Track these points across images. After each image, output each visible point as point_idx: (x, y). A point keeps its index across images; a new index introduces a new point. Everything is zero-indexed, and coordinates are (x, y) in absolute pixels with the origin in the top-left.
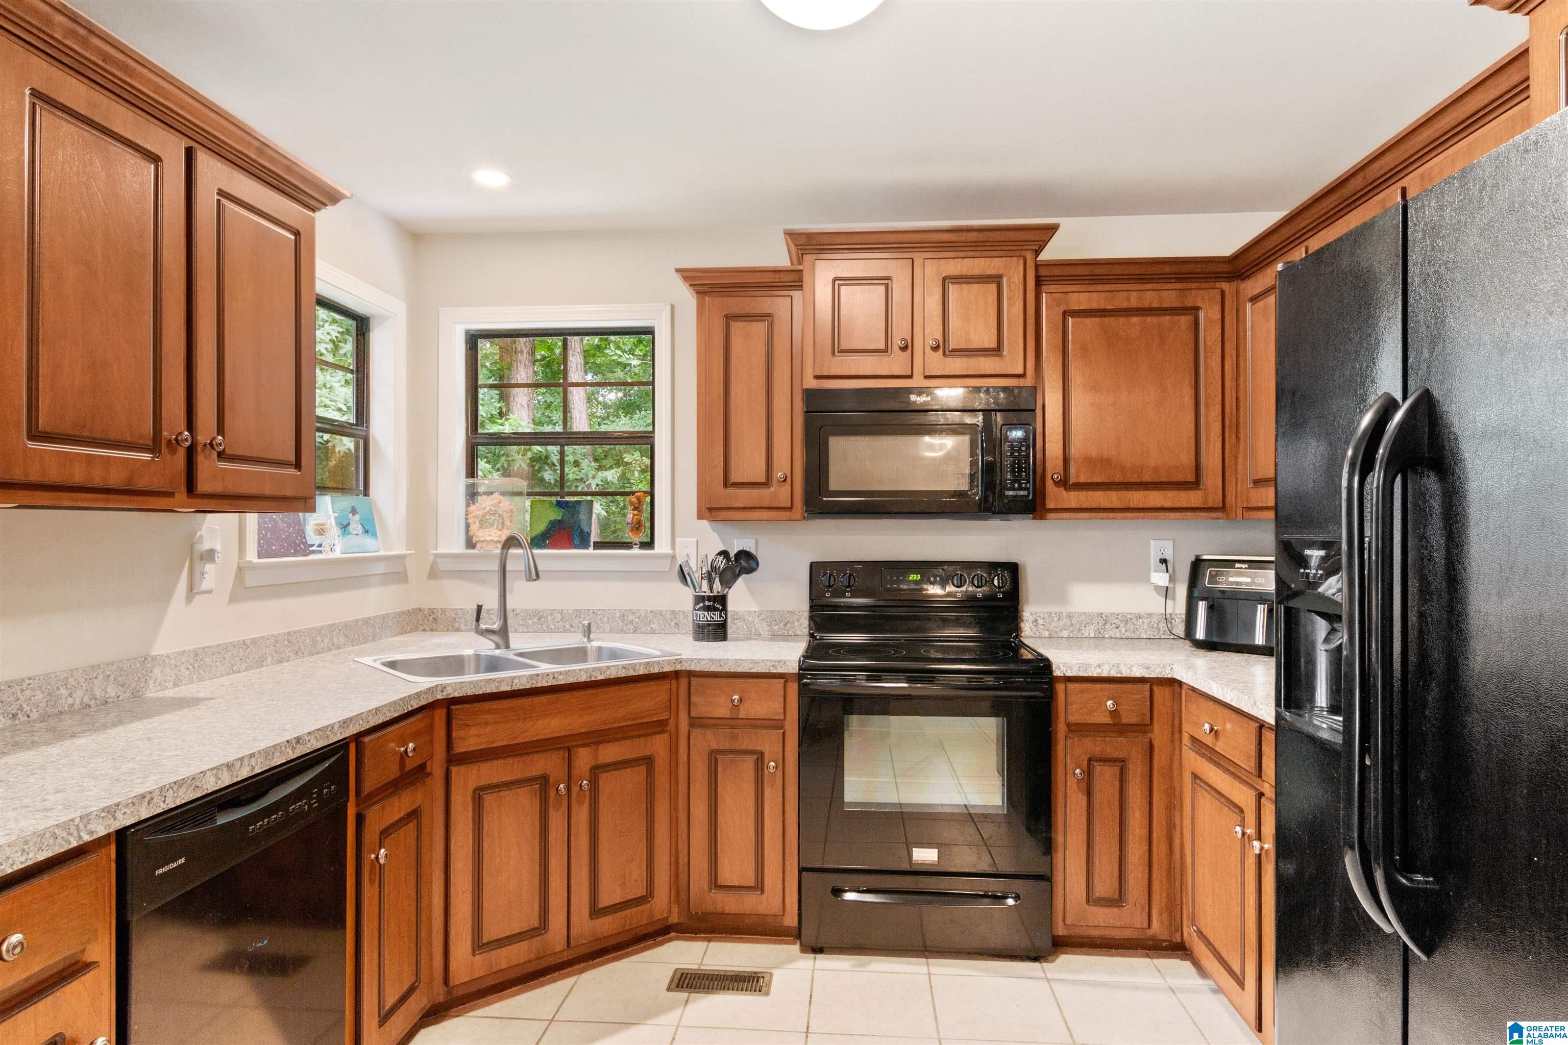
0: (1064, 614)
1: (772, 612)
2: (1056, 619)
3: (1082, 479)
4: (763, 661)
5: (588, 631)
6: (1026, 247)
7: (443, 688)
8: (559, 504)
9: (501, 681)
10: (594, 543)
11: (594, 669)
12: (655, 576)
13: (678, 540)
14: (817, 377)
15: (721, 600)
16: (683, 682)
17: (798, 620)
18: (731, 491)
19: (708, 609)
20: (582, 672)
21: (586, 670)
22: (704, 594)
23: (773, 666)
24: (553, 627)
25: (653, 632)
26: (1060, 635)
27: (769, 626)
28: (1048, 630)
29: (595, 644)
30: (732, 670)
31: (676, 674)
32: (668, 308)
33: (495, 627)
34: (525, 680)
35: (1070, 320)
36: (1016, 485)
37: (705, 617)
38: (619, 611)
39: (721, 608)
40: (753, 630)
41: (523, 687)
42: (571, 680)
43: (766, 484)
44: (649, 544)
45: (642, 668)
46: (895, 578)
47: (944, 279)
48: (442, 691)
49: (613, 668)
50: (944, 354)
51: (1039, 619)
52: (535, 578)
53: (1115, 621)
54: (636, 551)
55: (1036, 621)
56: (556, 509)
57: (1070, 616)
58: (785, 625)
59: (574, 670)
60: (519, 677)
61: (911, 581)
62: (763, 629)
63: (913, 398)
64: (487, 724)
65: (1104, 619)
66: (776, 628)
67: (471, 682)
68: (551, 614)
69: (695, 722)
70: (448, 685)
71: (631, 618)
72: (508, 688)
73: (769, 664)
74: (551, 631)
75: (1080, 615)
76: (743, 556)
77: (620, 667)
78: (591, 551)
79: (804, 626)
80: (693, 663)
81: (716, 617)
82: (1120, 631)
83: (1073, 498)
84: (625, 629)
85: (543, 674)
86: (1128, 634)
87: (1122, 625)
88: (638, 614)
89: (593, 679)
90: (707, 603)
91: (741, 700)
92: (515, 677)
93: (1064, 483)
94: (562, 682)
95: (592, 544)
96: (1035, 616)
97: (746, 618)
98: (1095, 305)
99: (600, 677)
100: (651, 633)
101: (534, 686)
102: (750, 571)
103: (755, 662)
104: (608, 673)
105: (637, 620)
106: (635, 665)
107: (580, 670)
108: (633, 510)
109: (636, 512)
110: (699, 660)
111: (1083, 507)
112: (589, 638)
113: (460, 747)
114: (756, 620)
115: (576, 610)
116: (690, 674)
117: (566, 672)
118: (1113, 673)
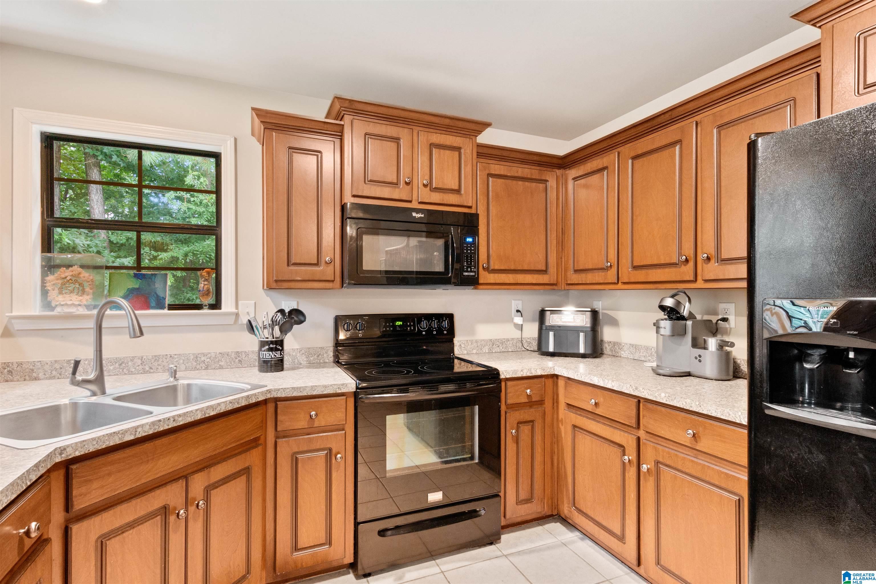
0: (474, 341)
1: (309, 348)
2: (470, 344)
3: (496, 267)
4: (331, 385)
5: (174, 374)
6: (473, 134)
7: (62, 450)
8: (136, 276)
9: (125, 432)
10: (169, 305)
11: (208, 407)
12: (223, 328)
13: (240, 303)
14: (354, 196)
15: (280, 343)
16: (271, 407)
17: (326, 353)
18: (292, 268)
19: (271, 350)
20: (198, 412)
21: (201, 410)
22: (267, 340)
23: (339, 388)
24: (133, 370)
25: (221, 367)
26: (472, 352)
27: (307, 358)
28: (466, 350)
31: (265, 402)
32: (233, 140)
33: (91, 376)
34: (148, 427)
35: (490, 179)
36: (469, 269)
37: (268, 355)
38: (193, 354)
39: (281, 348)
40: (296, 361)
41: (146, 434)
42: (189, 420)
43: (317, 264)
44: (216, 305)
45: (243, 401)
46: (388, 324)
47: (430, 145)
48: (61, 454)
49: (222, 405)
50: (430, 190)
51: (462, 344)
52: (139, 335)
53: (498, 343)
54: (206, 311)
55: (461, 345)
56: (134, 280)
57: (477, 342)
58: (318, 356)
59: (192, 411)
60: (142, 426)
61: (397, 325)
62: (303, 360)
63: (414, 214)
64: (109, 474)
65: (492, 342)
66: (312, 359)
67: (93, 439)
68: (132, 360)
69: (281, 434)
70: (68, 446)
71: (203, 359)
72: (132, 438)
73: (335, 387)
74: (131, 373)
75: (482, 340)
76: (294, 312)
77: (228, 402)
78: (166, 311)
79: (330, 356)
81: (278, 355)
82: (500, 348)
83: (492, 278)
84: (198, 367)
85: (164, 419)
86: (503, 350)
87: (500, 345)
88: (209, 355)
89: (207, 415)
90: (271, 346)
91: (316, 415)
92: (138, 427)
93: (487, 269)
94: (181, 423)
95: (167, 305)
96: (460, 343)
97: (291, 353)
98: (502, 173)
99: (212, 413)
100: (220, 368)
101: (156, 431)
102: (301, 322)
103: (325, 387)
104: (219, 409)
105: (208, 360)
106: (239, 399)
107: (197, 410)
108: (204, 281)
109: (206, 283)
110: (284, 389)
111: (497, 282)
112: (175, 377)
113: (80, 504)
114: (298, 355)
115: (155, 356)
116: (276, 400)
117: (185, 414)
118: (529, 374)
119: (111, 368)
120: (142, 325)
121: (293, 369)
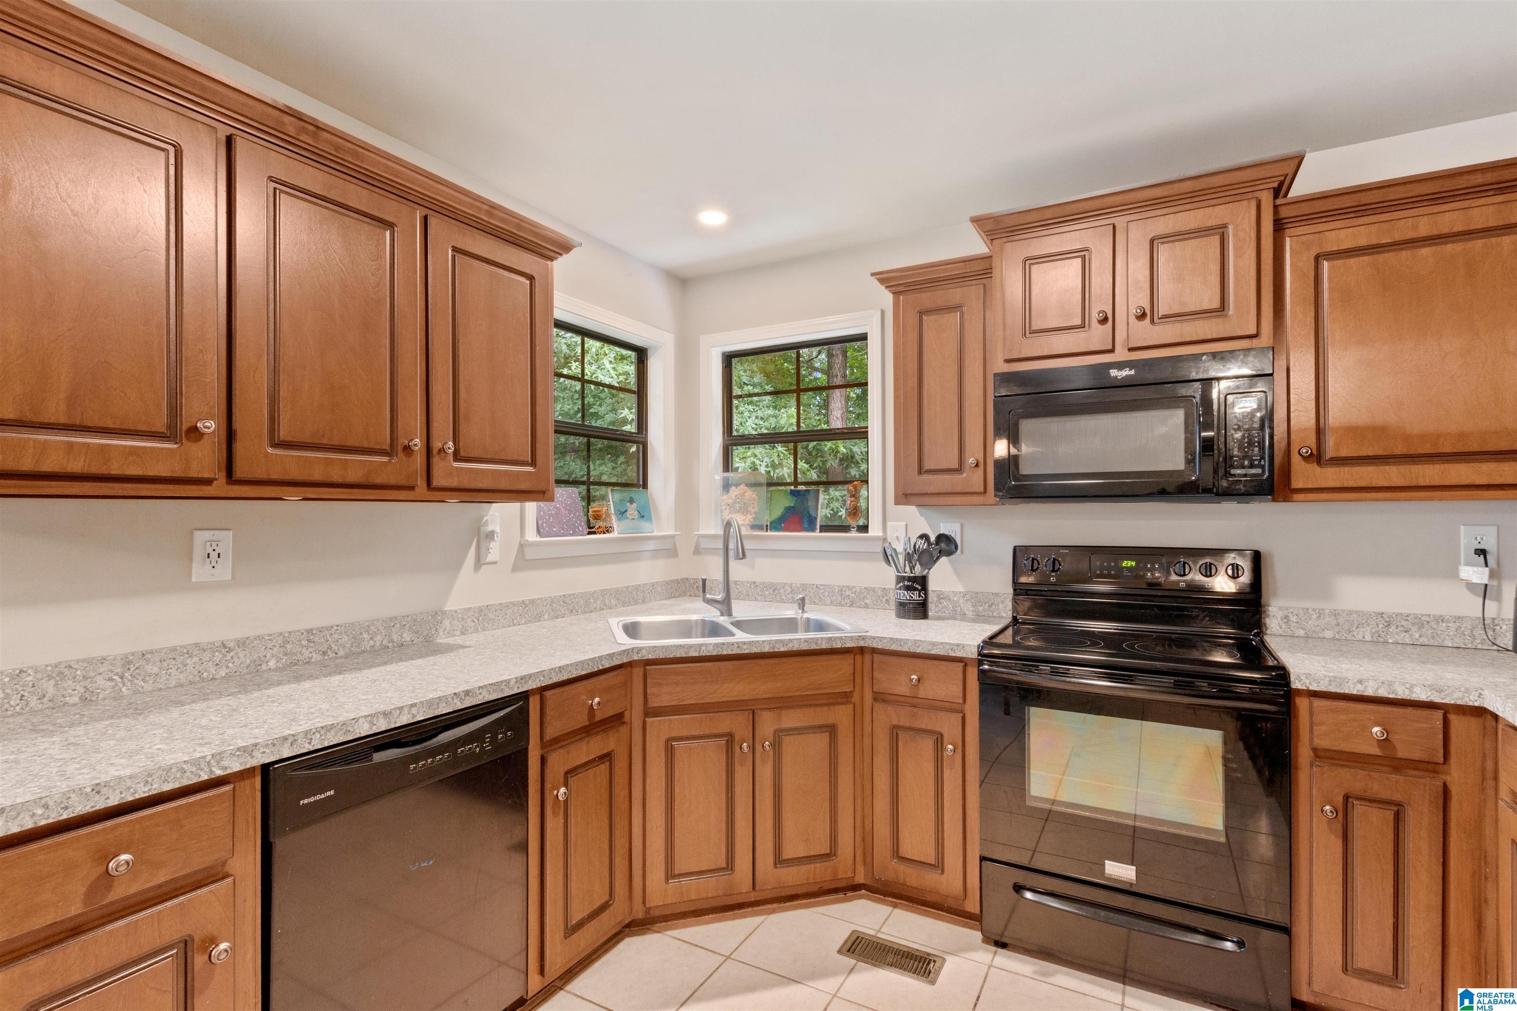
0: (1327, 611)
1: (977, 593)
2: (1315, 616)
3: (1345, 453)
4: (942, 643)
5: (802, 603)
6: (1261, 187)
7: (639, 650)
8: (792, 493)
9: (691, 647)
10: (821, 526)
11: (777, 641)
12: (867, 556)
13: (889, 524)
14: (1008, 361)
15: (922, 581)
16: (868, 657)
17: (1003, 602)
18: (925, 477)
19: (908, 588)
20: (766, 643)
21: (769, 642)
22: (905, 574)
23: (952, 649)
24: (784, 598)
25: (866, 606)
26: (1321, 635)
27: (973, 606)
28: (1302, 629)
29: (806, 615)
30: (911, 651)
31: (861, 650)
32: (879, 313)
33: (719, 597)
34: (711, 647)
35: (1326, 265)
36: (1247, 463)
37: (905, 595)
38: (838, 586)
39: (920, 588)
40: (959, 609)
41: (710, 654)
42: (755, 650)
43: (959, 470)
44: (864, 528)
45: (824, 642)
46: (1105, 564)
47: (1152, 241)
48: (638, 653)
49: (795, 642)
50: (1152, 322)
51: (1290, 615)
52: (741, 557)
53: (1403, 623)
54: (854, 534)
55: (1287, 617)
56: (790, 497)
57: (1335, 614)
58: (990, 606)
59: (758, 641)
60: (706, 645)
61: (1125, 567)
62: (968, 609)
63: (1114, 373)
64: (677, 684)
65: (1388, 621)
66: (981, 609)
67: (663, 647)
68: (783, 587)
69: (879, 697)
70: (643, 648)
71: (848, 593)
72: (696, 654)
73: (947, 647)
74: (782, 601)
75: (1350, 613)
76: (943, 539)
77: (802, 640)
78: (817, 534)
79: (1008, 609)
80: (875, 641)
81: (915, 596)
82: (1411, 636)
83: (1332, 476)
84: (843, 603)
85: (728, 643)
86: (1423, 640)
87: (1414, 629)
88: (854, 590)
89: (776, 650)
90: (906, 583)
91: (919, 680)
92: (702, 645)
93: (1318, 458)
94: (746, 652)
95: (818, 527)
96: (1286, 612)
97: (952, 597)
99: (782, 649)
101: (720, 653)
102: (949, 553)
103: (934, 644)
104: (791, 645)
105: (853, 595)
106: (817, 639)
107: (764, 641)
108: (850, 497)
109: (853, 499)
110: (881, 639)
111: (1346, 485)
112: (803, 609)
113: (654, 703)
114: (962, 600)
115: (803, 585)
116: (874, 651)
117: (750, 643)
118: (1383, 693)
119: (767, 593)
120: (746, 547)
121: (939, 618)
